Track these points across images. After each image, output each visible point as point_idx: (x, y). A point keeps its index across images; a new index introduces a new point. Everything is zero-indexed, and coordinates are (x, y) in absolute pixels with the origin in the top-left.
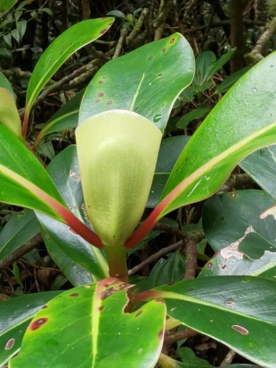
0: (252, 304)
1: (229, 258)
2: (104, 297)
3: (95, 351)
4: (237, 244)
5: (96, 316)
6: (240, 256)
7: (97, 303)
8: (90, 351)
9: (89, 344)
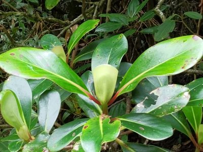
0: (145, 121)
1: (140, 107)
2: (103, 120)
3: (102, 134)
4: (142, 102)
5: (101, 125)
6: (143, 106)
7: (101, 121)
8: (101, 134)
9: (100, 132)
